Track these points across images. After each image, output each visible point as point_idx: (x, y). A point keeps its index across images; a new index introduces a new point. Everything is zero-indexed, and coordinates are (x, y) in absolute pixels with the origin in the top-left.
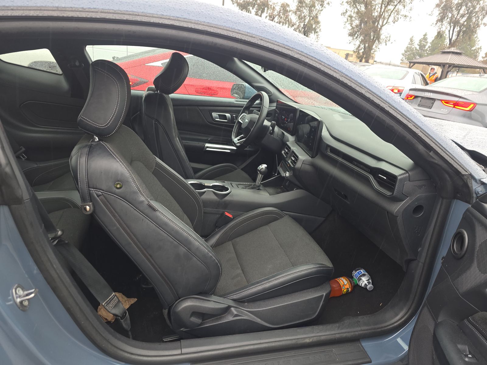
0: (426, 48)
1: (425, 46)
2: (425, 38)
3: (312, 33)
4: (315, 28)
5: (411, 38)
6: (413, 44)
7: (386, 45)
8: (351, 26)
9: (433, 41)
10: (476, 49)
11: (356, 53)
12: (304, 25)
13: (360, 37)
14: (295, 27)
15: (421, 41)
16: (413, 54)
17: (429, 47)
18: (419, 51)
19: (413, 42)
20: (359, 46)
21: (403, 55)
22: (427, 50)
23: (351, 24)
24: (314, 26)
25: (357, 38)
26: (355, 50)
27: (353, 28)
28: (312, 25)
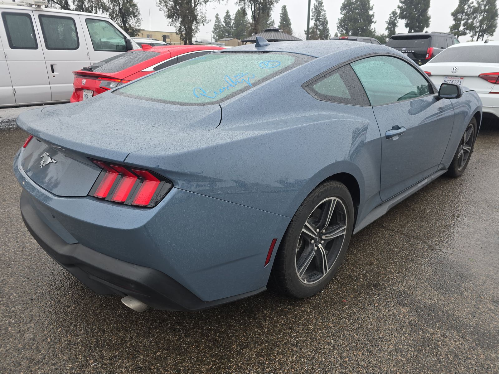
0: (231, 25)
1: (230, 23)
2: (228, 16)
3: (131, 17)
4: (133, 11)
5: (216, 16)
6: (219, 21)
7: (204, 25)
8: (167, 8)
9: (235, 17)
10: (270, 23)
11: (180, 35)
12: (119, 8)
13: (178, 19)
14: (111, 11)
15: (225, 18)
16: (222, 31)
17: (234, 23)
18: (225, 28)
19: (219, 20)
20: (181, 28)
21: (214, 33)
22: (232, 27)
23: (167, 6)
24: (131, 10)
25: (176, 20)
26: (177, 32)
27: (169, 10)
28: (129, 9)
